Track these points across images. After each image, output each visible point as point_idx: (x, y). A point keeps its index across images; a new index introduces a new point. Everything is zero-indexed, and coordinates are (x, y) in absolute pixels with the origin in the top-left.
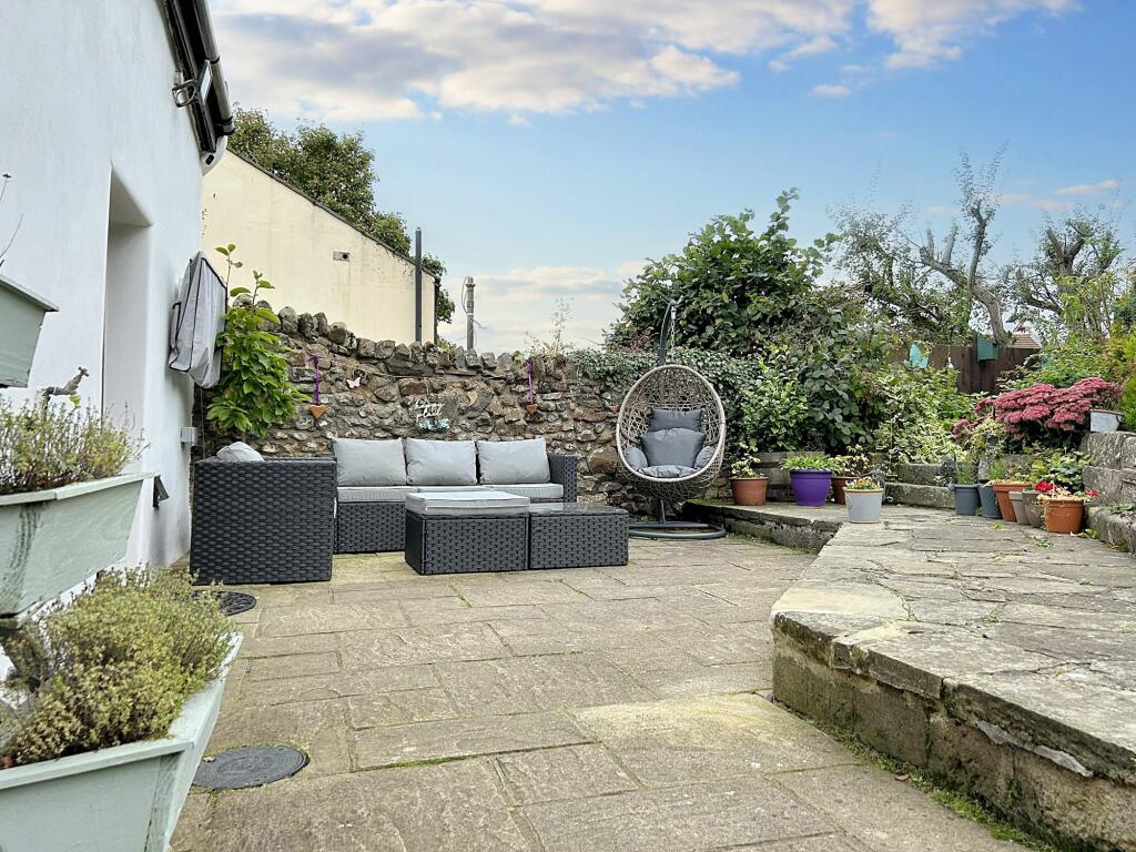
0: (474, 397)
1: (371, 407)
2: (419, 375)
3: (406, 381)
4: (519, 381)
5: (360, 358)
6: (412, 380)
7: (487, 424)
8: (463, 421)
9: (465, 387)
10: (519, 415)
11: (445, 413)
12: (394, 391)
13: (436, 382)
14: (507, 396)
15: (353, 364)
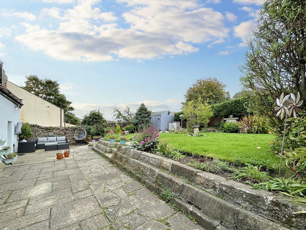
0: (57, 132)
1: (43, 134)
2: (50, 130)
3: (48, 131)
4: (63, 130)
5: (42, 129)
6: (49, 131)
7: (59, 135)
8: (56, 134)
9: (56, 131)
10: (63, 133)
11: (53, 134)
12: (46, 132)
13: (52, 131)
14: (62, 132)
15: (41, 129)
